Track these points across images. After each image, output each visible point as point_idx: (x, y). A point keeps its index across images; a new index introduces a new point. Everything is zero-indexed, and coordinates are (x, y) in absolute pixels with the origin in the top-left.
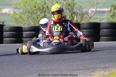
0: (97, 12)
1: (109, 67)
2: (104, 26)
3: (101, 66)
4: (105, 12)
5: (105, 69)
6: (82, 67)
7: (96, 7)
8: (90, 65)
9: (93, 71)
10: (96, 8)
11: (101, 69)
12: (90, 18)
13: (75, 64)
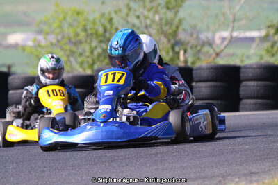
0: (233, 41)
1: (258, 172)
2: (250, 75)
3: (239, 170)
4: (252, 39)
5: (249, 178)
6: (195, 173)
7: (230, 29)
8: (213, 167)
9: (220, 182)
10: (232, 31)
11: (239, 178)
12: (218, 55)
13: (178, 166)
